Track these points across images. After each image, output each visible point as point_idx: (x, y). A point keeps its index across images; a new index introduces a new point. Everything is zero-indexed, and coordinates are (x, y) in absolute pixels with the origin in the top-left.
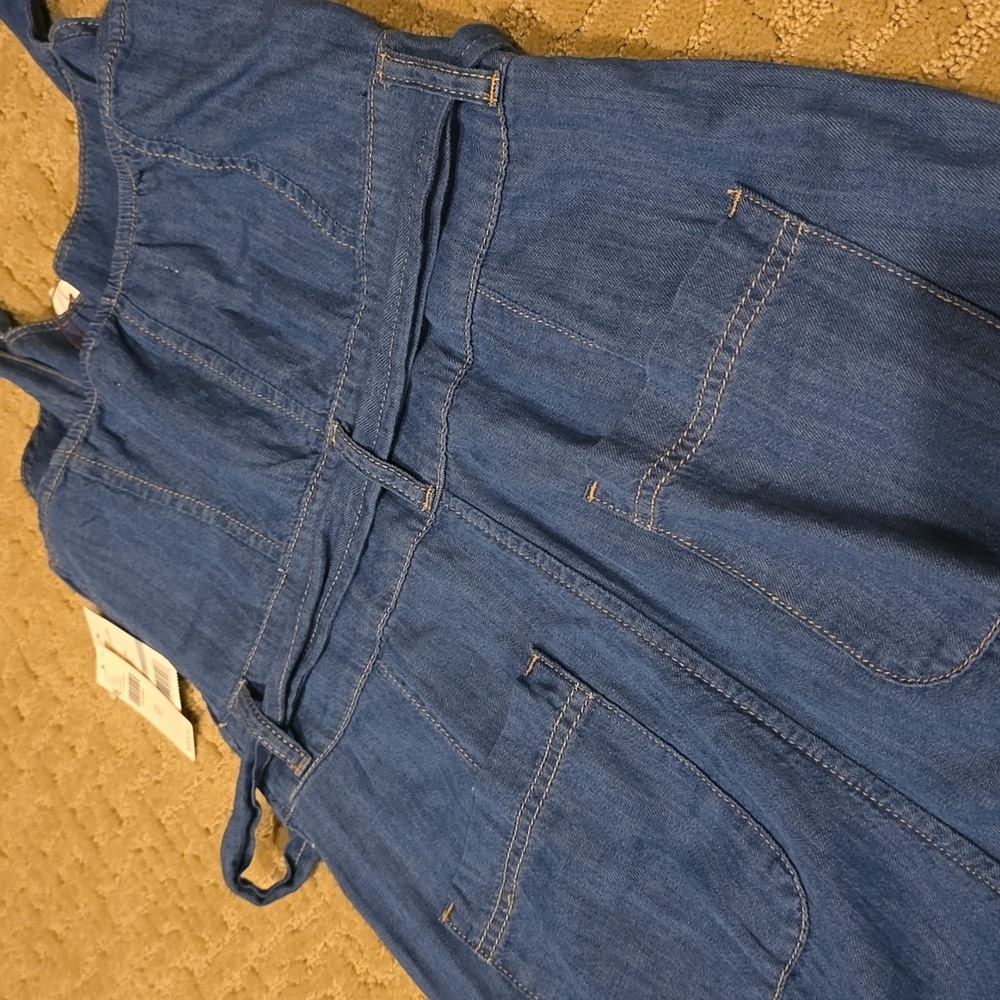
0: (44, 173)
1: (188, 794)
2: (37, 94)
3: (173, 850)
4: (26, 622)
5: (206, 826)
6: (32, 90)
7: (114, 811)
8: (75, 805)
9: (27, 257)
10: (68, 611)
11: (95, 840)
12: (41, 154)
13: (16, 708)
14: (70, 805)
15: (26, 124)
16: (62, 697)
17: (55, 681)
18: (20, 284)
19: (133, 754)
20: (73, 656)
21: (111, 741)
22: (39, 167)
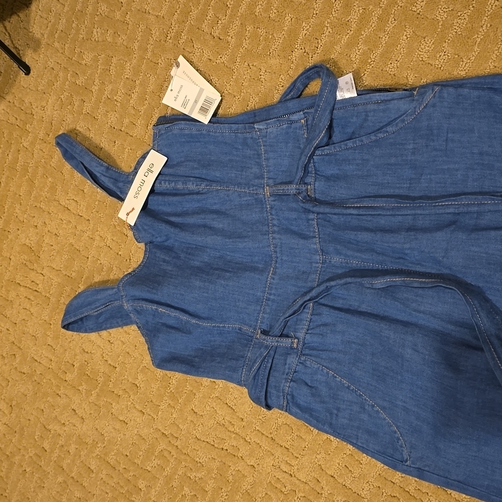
0: (28, 246)
1: (117, 445)
2: (22, 221)
3: (116, 470)
4: (43, 410)
5: (126, 453)
6: (20, 220)
7: (89, 468)
8: (73, 475)
9: (26, 276)
10: (59, 397)
11: (83, 485)
12: (26, 240)
13: (43, 447)
14: (71, 476)
15: (19, 232)
16: (61, 432)
17: (57, 428)
18: (24, 286)
19: (93, 440)
20: (64, 414)
21: (84, 440)
22: (25, 244)
